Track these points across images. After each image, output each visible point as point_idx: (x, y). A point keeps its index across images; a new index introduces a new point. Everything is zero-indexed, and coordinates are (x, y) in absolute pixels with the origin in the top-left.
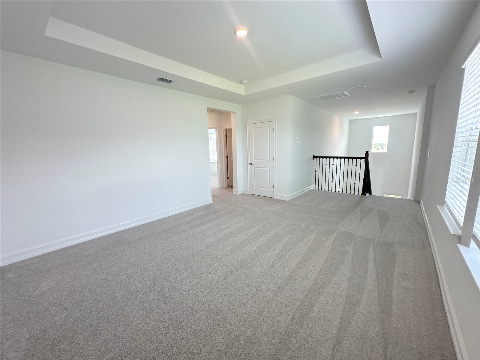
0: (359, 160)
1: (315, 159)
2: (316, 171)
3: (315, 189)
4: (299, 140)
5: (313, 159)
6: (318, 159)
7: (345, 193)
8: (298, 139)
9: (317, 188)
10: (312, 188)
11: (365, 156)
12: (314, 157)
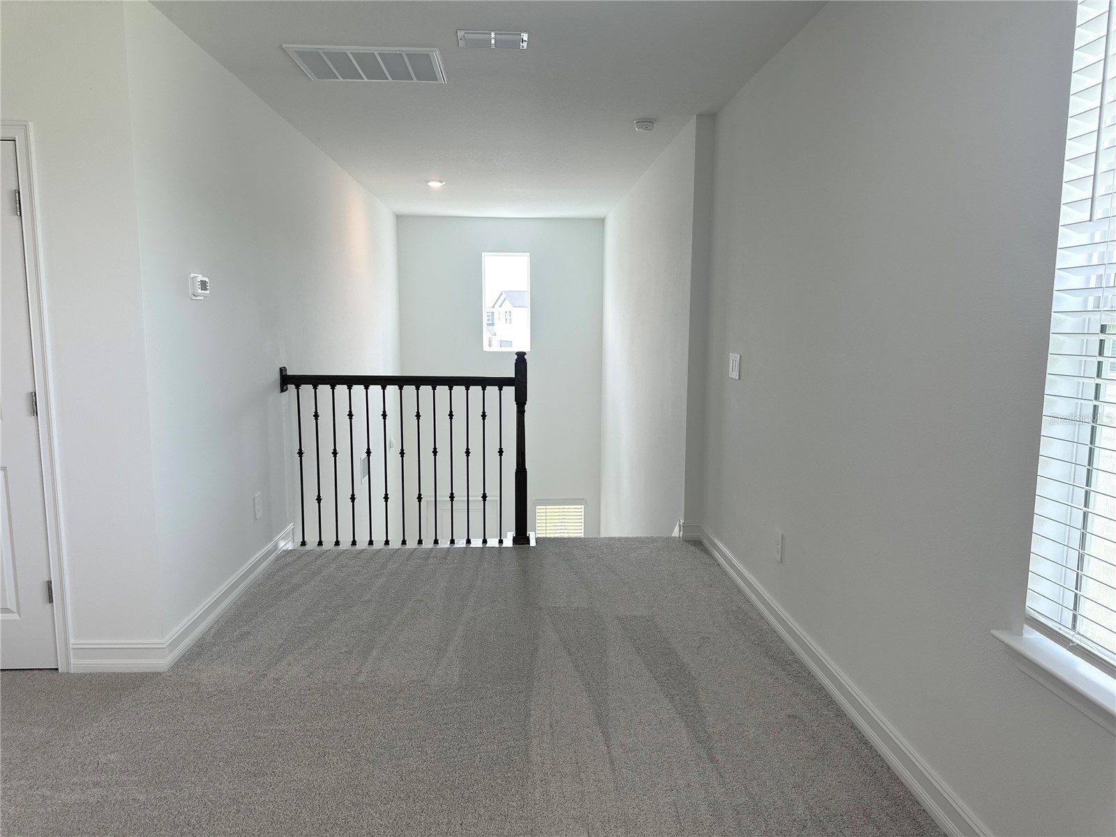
0: (492, 390)
1: (292, 387)
2: (300, 453)
3: (303, 543)
4: (204, 285)
5: (282, 391)
6: (307, 389)
7: (447, 545)
8: (200, 278)
9: (312, 539)
10: (288, 545)
11: (513, 376)
12: (287, 380)
